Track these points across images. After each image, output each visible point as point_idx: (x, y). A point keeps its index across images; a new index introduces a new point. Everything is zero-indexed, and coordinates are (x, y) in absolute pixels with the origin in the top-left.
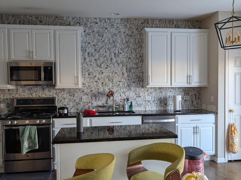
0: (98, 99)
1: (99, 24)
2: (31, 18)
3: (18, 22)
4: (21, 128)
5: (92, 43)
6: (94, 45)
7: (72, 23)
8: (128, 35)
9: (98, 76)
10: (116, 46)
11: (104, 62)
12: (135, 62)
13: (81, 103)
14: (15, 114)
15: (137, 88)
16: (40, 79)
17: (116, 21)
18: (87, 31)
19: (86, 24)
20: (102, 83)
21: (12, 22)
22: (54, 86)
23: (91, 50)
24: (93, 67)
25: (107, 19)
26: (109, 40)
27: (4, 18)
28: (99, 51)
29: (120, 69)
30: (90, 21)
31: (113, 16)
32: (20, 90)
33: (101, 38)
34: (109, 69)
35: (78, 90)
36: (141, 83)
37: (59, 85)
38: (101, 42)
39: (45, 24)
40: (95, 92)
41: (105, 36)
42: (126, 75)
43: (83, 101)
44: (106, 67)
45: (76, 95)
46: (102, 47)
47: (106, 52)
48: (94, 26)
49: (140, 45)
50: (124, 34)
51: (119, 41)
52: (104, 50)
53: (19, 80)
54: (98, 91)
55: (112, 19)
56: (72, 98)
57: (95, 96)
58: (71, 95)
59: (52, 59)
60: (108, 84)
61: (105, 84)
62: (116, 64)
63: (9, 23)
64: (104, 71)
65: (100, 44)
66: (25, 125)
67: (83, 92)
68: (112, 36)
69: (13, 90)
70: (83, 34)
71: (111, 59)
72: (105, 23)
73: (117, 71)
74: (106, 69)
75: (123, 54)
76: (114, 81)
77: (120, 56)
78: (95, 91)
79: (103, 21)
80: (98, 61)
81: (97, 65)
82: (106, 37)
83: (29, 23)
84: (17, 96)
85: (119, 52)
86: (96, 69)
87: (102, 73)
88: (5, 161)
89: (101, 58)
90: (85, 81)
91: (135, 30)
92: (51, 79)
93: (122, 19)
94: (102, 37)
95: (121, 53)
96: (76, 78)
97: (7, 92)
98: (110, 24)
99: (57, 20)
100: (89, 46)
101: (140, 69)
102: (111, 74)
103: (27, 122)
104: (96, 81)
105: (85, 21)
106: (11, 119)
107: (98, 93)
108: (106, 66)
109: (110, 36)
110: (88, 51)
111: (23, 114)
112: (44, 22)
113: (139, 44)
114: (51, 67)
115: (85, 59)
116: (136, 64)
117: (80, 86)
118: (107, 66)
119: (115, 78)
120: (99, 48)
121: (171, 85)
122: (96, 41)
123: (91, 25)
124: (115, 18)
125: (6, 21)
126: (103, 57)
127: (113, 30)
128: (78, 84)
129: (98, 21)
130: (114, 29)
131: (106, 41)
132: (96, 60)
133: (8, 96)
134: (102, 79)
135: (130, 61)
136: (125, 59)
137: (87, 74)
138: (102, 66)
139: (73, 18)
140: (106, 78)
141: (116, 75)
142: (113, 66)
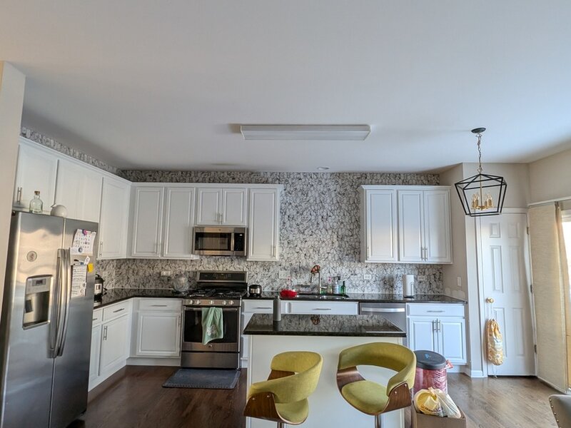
0: (300, 276)
1: (303, 180)
2: (222, 175)
3: (207, 179)
4: (204, 310)
5: (293, 204)
6: (296, 206)
7: (270, 180)
8: (339, 193)
9: (299, 245)
10: (324, 207)
11: (307, 227)
12: (349, 228)
13: (278, 280)
14: (197, 291)
15: (352, 263)
16: (229, 249)
17: (325, 177)
18: (288, 189)
19: (286, 181)
20: (305, 255)
21: (201, 179)
22: (244, 257)
23: (292, 212)
24: (294, 234)
25: (313, 174)
26: (315, 200)
27: (193, 175)
28: (303, 214)
29: (328, 237)
30: (292, 176)
31: (321, 170)
32: (205, 261)
33: (305, 198)
34: (314, 236)
35: (274, 264)
36: (357, 256)
37: (251, 257)
38: (305, 203)
39: (238, 182)
40: (296, 267)
41: (310, 195)
42: (336, 244)
43: (279, 278)
45: (272, 270)
46: (306, 209)
47: (311, 214)
48: (297, 183)
49: (356, 206)
50: (334, 192)
51: (328, 201)
52: (309, 212)
53: (203, 249)
54: (300, 265)
55: (319, 174)
56: (267, 273)
57: (295, 272)
58: (266, 270)
59: (245, 225)
60: (312, 256)
61: (309, 256)
62: (324, 230)
63: (197, 182)
64: (307, 240)
65: (303, 204)
66: (209, 307)
67: (280, 265)
68: (319, 195)
69: (196, 261)
70: (283, 192)
71: (318, 224)
73: (325, 240)
74: (311, 237)
75: (333, 217)
76: (321, 252)
77: (330, 219)
78: (295, 265)
79: (309, 177)
80: (301, 226)
81: (299, 230)
82: (312, 196)
83: (221, 181)
84: (201, 269)
85: (327, 215)
86: (298, 236)
87: (305, 241)
88: (182, 351)
89: (304, 223)
90: (284, 252)
91: (348, 187)
92: (242, 249)
93: (332, 174)
94: (307, 196)
95: (330, 216)
96: (273, 248)
97: (189, 263)
98: (317, 180)
99: (252, 176)
100: (290, 207)
101: (355, 237)
102: (316, 243)
103: (212, 302)
104: (297, 252)
105: (286, 177)
106: (192, 298)
107: (300, 267)
108: (310, 233)
109: (317, 195)
110: (288, 213)
111: (207, 292)
112: (237, 179)
113: (354, 205)
114: (243, 234)
115: (284, 223)
116: (351, 230)
117: (277, 258)
118: (312, 232)
119: (323, 248)
120: (302, 210)
121: (399, 260)
122: (298, 201)
123: (293, 181)
124: (324, 173)
125: (194, 179)
126: (307, 221)
127: (321, 188)
128: (274, 256)
129: (302, 177)
130: (322, 186)
131: (312, 201)
132: (298, 225)
133: (190, 269)
134: (305, 249)
135: (342, 226)
136: (335, 224)
137: (286, 242)
138: (306, 232)
139: (272, 174)
140: (311, 248)
141: (323, 245)
142: (320, 233)
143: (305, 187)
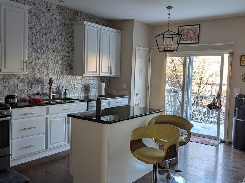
0: (34, 87)
1: (37, 6)
8: (62, 23)
9: (34, 62)
10: (51, 32)
11: (40, 47)
12: (67, 51)
13: (17, 91)
15: (69, 76)
19: (23, 2)
20: (38, 69)
24: (30, 52)
25: (44, 2)
26: (46, 25)
28: (36, 35)
33: (38, 21)
34: (45, 55)
35: (13, 77)
36: (72, 71)
37: (4, 70)
38: (38, 26)
40: (31, 79)
41: (42, 20)
42: (60, 62)
43: (19, 89)
44: (42, 53)
46: (39, 31)
47: (42, 37)
49: (72, 35)
50: (58, 21)
51: (55, 28)
52: (41, 35)
54: (34, 78)
55: (49, 3)
56: (7, 85)
57: (31, 84)
58: (6, 82)
60: (43, 70)
61: (41, 71)
62: (51, 51)
64: (40, 57)
65: (37, 27)
67: (19, 78)
71: (47, 45)
72: (42, 6)
73: (52, 58)
74: (42, 55)
75: (58, 41)
76: (50, 67)
77: (55, 42)
78: (31, 78)
79: (41, 4)
80: (35, 45)
81: (34, 49)
82: (43, 21)
85: (54, 38)
86: (33, 54)
87: (39, 59)
89: (38, 43)
91: (67, 20)
94: (40, 20)
95: (56, 40)
96: (23, 63)
98: (47, 9)
101: (71, 57)
102: (46, 60)
104: (33, 68)
107: (34, 80)
109: (47, 21)
113: (71, 34)
116: (68, 52)
118: (44, 51)
119: (51, 65)
120: (36, 32)
121: (99, 74)
122: (33, 23)
124: (52, 4)
126: (39, 42)
129: (36, 3)
130: (50, 14)
131: (43, 25)
132: (32, 44)
134: (38, 65)
135: (63, 49)
136: (59, 47)
138: (39, 51)
140: (42, 64)
141: (51, 62)
142: (49, 52)
143: (38, 12)
